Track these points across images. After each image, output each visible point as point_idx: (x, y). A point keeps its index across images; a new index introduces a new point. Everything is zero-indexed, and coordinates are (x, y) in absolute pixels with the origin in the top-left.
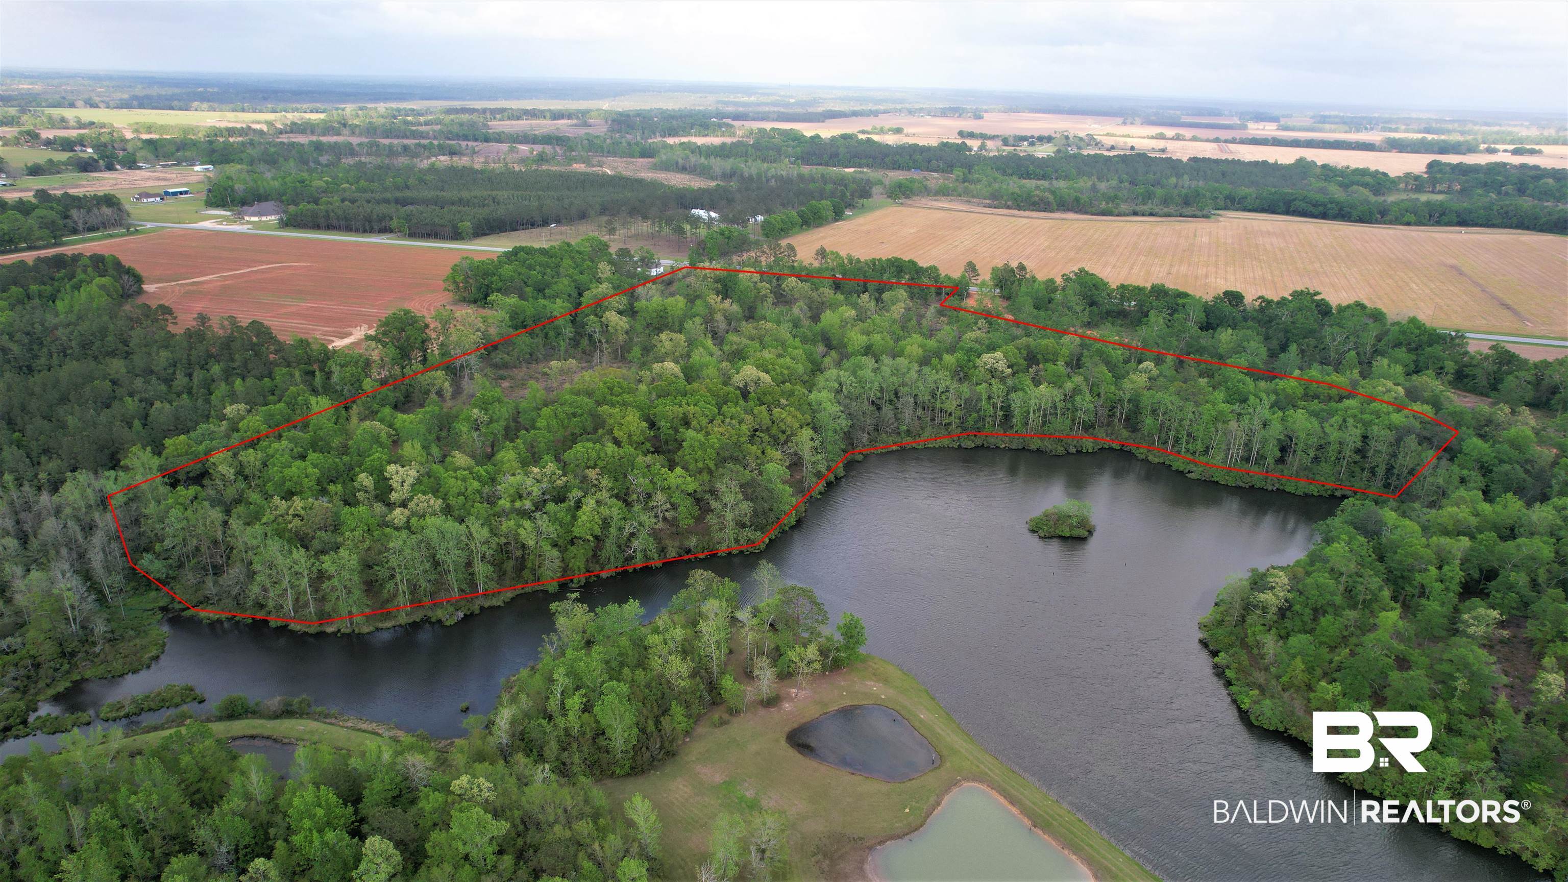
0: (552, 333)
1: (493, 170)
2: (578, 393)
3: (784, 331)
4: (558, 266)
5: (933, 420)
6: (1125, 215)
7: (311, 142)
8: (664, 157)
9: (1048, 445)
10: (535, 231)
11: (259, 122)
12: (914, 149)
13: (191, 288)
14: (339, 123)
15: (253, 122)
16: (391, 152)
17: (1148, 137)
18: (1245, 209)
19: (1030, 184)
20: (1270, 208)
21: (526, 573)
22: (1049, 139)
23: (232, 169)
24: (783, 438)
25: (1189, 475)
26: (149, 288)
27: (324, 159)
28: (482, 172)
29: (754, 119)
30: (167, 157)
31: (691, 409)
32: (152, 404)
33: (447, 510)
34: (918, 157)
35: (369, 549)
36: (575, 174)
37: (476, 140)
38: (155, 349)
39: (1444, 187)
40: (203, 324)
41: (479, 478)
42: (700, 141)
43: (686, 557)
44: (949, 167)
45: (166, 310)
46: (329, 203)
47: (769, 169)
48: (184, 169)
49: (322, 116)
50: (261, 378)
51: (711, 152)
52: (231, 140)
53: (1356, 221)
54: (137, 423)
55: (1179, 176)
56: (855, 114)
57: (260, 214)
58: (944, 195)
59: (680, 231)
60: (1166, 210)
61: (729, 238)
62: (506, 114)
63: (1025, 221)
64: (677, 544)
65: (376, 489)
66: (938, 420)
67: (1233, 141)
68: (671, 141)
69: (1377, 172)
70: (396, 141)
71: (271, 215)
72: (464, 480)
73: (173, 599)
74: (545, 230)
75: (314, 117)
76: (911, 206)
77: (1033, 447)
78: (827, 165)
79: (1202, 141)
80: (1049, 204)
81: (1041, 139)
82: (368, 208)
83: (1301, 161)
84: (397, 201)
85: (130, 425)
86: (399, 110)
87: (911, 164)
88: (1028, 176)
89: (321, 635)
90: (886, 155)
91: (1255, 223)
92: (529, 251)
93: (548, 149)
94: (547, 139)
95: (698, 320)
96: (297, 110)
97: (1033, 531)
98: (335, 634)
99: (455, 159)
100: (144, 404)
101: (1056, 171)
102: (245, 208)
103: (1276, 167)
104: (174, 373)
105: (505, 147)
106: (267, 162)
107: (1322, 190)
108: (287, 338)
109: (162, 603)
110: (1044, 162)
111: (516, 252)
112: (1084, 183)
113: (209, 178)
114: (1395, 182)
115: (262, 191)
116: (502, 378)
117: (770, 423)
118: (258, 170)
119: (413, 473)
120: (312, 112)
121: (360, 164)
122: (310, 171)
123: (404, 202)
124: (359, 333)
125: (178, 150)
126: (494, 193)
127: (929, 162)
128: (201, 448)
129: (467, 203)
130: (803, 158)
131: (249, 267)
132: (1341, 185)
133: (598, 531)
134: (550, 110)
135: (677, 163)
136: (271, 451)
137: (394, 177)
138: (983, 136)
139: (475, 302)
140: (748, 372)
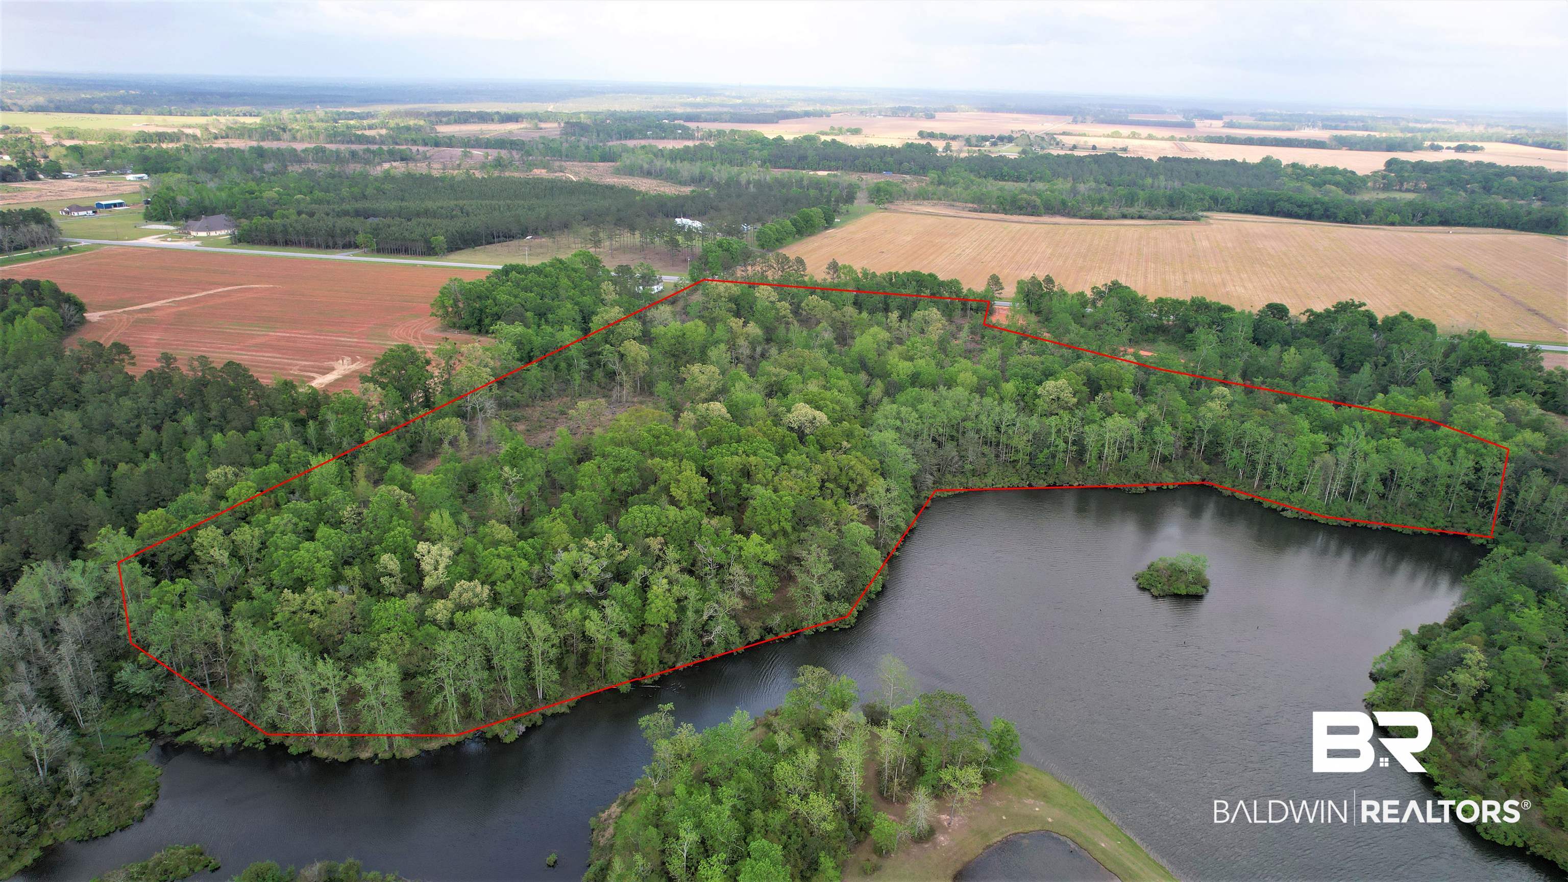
0: (563, 365)
1: (453, 178)
2: (620, 444)
3: (819, 357)
4: (555, 286)
5: (997, 456)
6: (1114, 218)
7: (252, 148)
8: (628, 162)
9: (1125, 481)
10: (514, 243)
11: (189, 127)
12: (884, 152)
13: (140, 316)
14: (278, 127)
15: (183, 127)
16: (338, 158)
17: (1104, 136)
18: (1229, 211)
19: (1010, 186)
20: (1255, 210)
21: (591, 669)
22: (1010, 139)
23: (171, 179)
24: (853, 488)
25: (1284, 514)
26: (92, 316)
27: (269, 167)
28: (442, 179)
29: (706, 121)
30: (96, 164)
31: (752, 459)
32: (115, 467)
33: (495, 600)
34: (889, 159)
35: (410, 654)
36: (540, 181)
37: (426, 144)
38: (113, 396)
39: (1410, 185)
40: (168, 366)
41: (525, 556)
42: (661, 145)
43: (769, 638)
44: (922, 170)
45: (122, 349)
46: (283, 216)
47: (739, 174)
48: (114, 177)
49: (258, 120)
50: (244, 430)
51: (674, 156)
52: (164, 146)
53: (1342, 222)
54: (100, 492)
55: (1155, 176)
56: (807, 114)
57: (209, 229)
58: (924, 199)
59: (674, 243)
60: (1154, 213)
61: (727, 250)
62: (452, 117)
63: (1019, 226)
64: (759, 624)
65: (402, 571)
66: (1003, 457)
67: (1188, 139)
68: (631, 143)
69: (1345, 170)
70: (342, 147)
71: (220, 229)
72: (508, 558)
73: (162, 721)
74: (522, 242)
75: (249, 120)
76: (895, 211)
77: (1110, 484)
78: (795, 168)
79: (1157, 139)
80: (1034, 207)
81: (1001, 139)
82: (330, 221)
83: (1267, 161)
84: (357, 213)
85: (91, 495)
86: (339, 114)
87: (882, 166)
88: (1002, 177)
89: (354, 762)
90: (856, 158)
91: (1247, 225)
92: (520, 269)
93: (504, 153)
94: (501, 143)
95: (723, 346)
96: (229, 113)
97: (1143, 589)
98: (370, 761)
99: (411, 165)
100: (106, 467)
101: (1031, 173)
102: (190, 222)
103: (1245, 166)
104: (138, 426)
105: (458, 151)
106: (207, 170)
107: (1299, 190)
108: (267, 380)
109: (150, 725)
110: (1014, 164)
111: (507, 271)
112: (1063, 185)
113: (146, 188)
114: (1364, 180)
115: (207, 203)
116: (516, 420)
117: (838, 471)
118: (199, 180)
119: (447, 552)
120: (245, 115)
121: (309, 173)
122: (258, 181)
123: (366, 214)
124: (342, 368)
125: (106, 158)
126: (461, 203)
127: (901, 164)
128: (184, 525)
129: (434, 215)
130: (770, 161)
131: (204, 290)
132: (1314, 185)
133: (673, 617)
134: (498, 113)
135: (641, 167)
136: (270, 527)
137: (350, 187)
138: (943, 136)
139: (467, 328)
140: (802, 412)
